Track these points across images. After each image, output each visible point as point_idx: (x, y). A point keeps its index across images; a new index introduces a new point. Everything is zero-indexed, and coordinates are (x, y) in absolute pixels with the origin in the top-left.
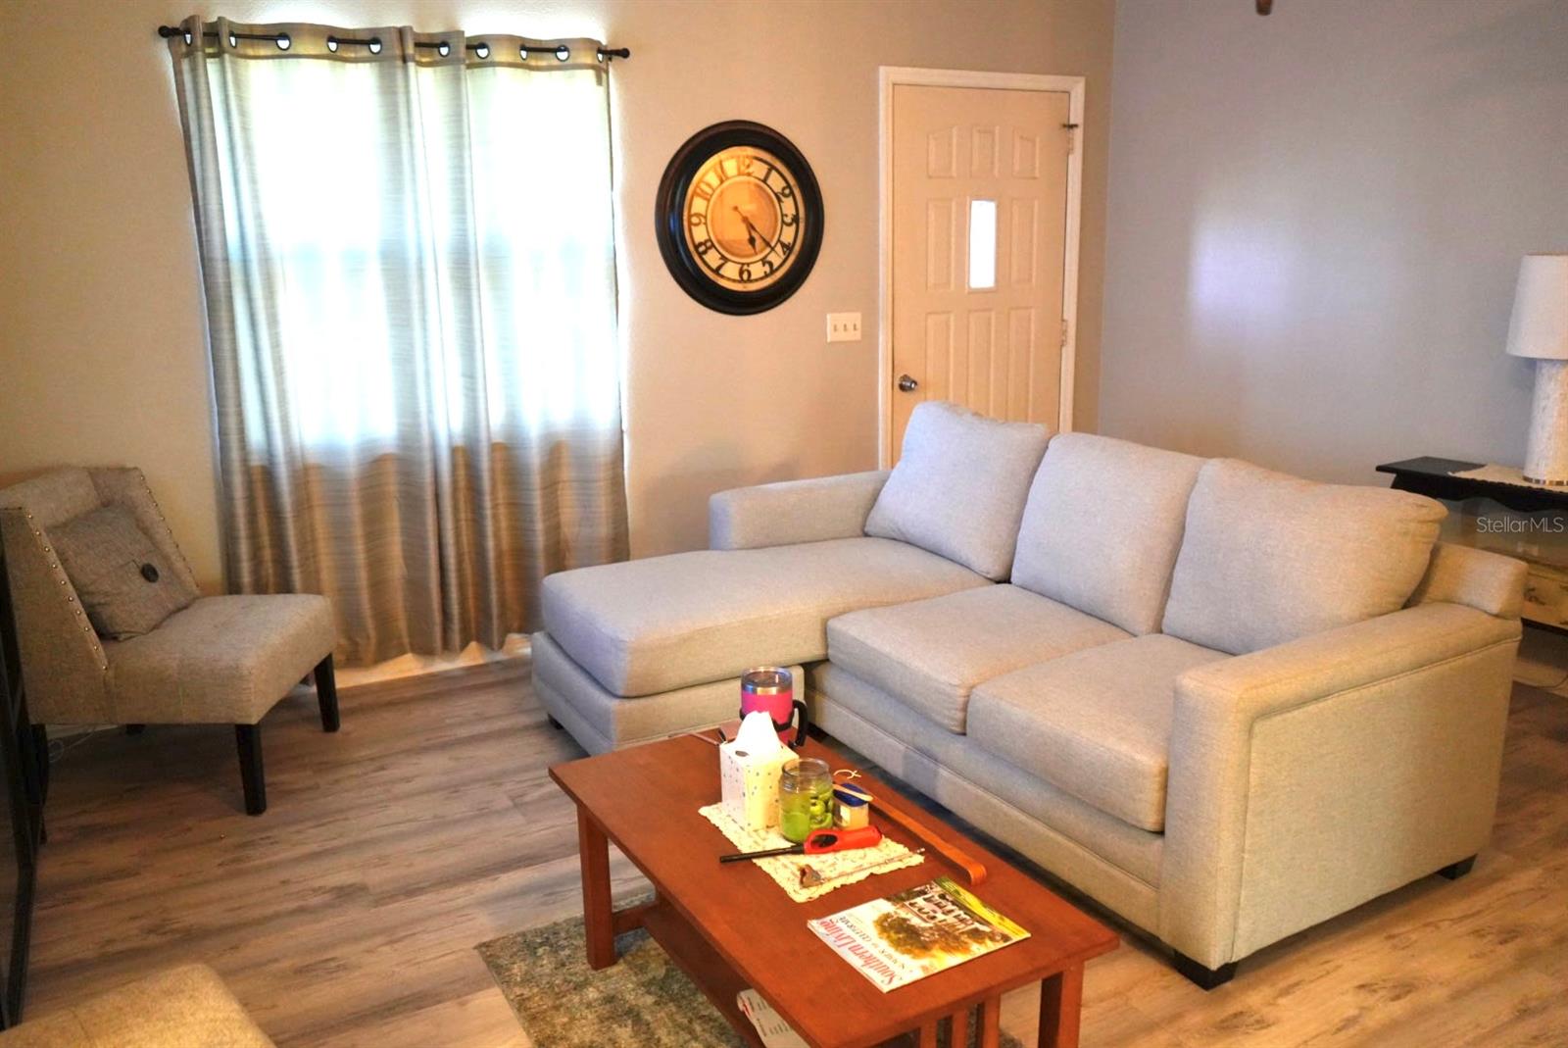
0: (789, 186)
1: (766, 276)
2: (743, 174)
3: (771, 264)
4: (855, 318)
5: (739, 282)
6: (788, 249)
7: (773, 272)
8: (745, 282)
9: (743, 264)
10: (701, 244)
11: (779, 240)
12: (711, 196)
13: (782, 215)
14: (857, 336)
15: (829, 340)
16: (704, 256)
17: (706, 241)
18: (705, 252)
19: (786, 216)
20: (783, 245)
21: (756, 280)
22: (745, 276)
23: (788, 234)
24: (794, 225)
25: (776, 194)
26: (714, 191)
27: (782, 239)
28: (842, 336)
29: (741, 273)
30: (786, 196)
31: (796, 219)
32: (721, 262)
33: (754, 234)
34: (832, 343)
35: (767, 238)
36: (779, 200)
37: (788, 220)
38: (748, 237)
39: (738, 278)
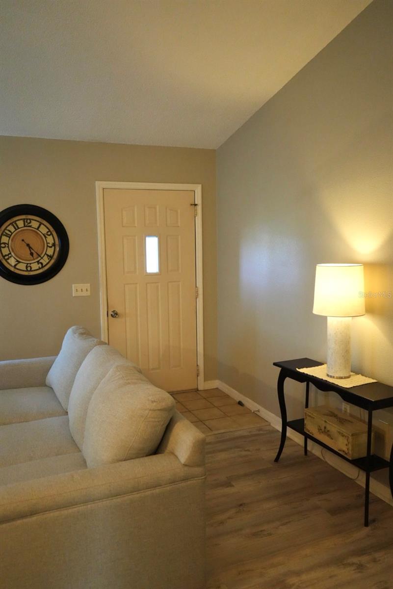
0: (50, 231)
1: (40, 268)
2: (27, 227)
3: (42, 264)
4: (88, 286)
5: (26, 271)
6: (50, 257)
7: (43, 267)
8: (29, 271)
9: (28, 264)
10: (6, 255)
11: (46, 254)
12: (11, 235)
13: (47, 243)
14: (89, 293)
15: (73, 296)
16: (8, 261)
17: (9, 254)
18: (8, 259)
19: (49, 243)
20: (48, 255)
21: (35, 270)
22: (29, 269)
23: (50, 252)
24: (53, 247)
25: (44, 235)
26: (12, 233)
27: (47, 253)
28: (80, 294)
29: (27, 267)
30: (49, 235)
31: (54, 245)
32: (17, 263)
33: (32, 251)
34: (74, 297)
35: (39, 254)
36: (45, 237)
37: (50, 245)
38: (29, 252)
39: (26, 270)
